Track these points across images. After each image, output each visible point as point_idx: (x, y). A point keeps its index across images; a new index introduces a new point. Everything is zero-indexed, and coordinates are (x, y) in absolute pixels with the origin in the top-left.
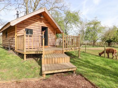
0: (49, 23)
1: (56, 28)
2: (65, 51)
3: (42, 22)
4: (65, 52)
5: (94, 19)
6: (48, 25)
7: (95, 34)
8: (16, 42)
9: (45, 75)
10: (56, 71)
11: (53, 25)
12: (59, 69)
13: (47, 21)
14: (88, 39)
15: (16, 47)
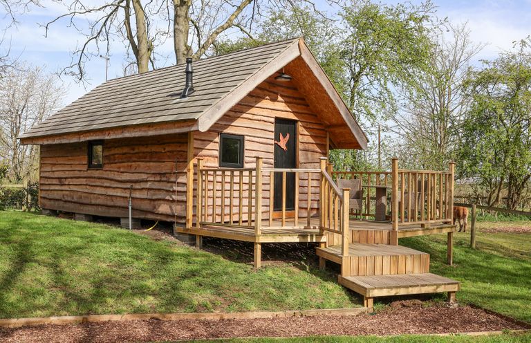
0: (303, 99)
1: (334, 121)
2: (399, 236)
3: (280, 98)
4: (399, 239)
5: (516, 51)
6: (300, 109)
7: (517, 140)
8: (191, 194)
9: (371, 302)
10: (402, 292)
11: (320, 107)
12: (411, 286)
13: (295, 89)
14: (481, 166)
15: (190, 216)
